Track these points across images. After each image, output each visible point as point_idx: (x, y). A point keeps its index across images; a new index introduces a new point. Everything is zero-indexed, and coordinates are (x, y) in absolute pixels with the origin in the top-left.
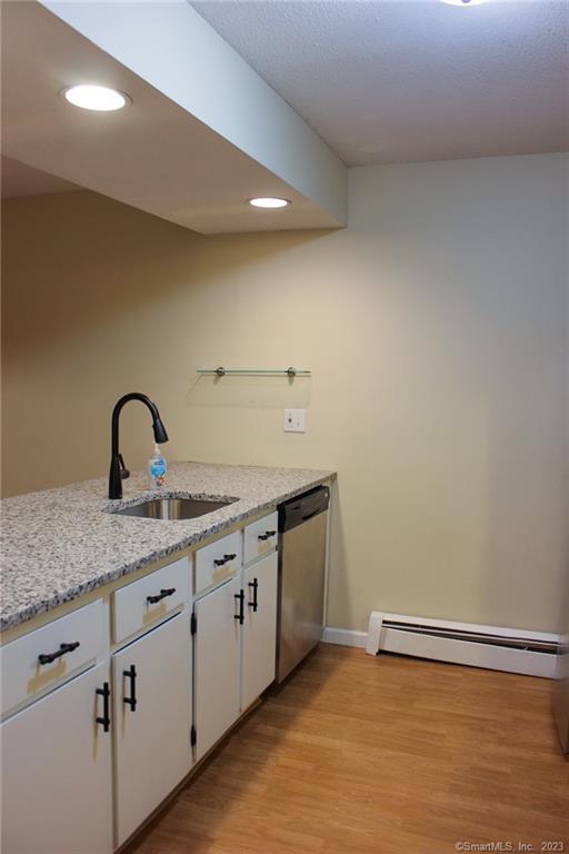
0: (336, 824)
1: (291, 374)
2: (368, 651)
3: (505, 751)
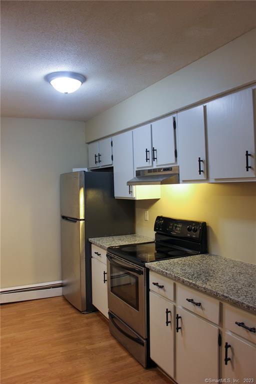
0: (32, 354)
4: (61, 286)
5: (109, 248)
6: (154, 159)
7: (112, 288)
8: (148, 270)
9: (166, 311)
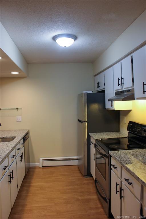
0: (48, 196)
1: (17, 109)
2: (40, 167)
3: (73, 178)
4: (77, 159)
5: (96, 140)
6: (122, 84)
7: (96, 164)
8: (111, 156)
9: (116, 184)
